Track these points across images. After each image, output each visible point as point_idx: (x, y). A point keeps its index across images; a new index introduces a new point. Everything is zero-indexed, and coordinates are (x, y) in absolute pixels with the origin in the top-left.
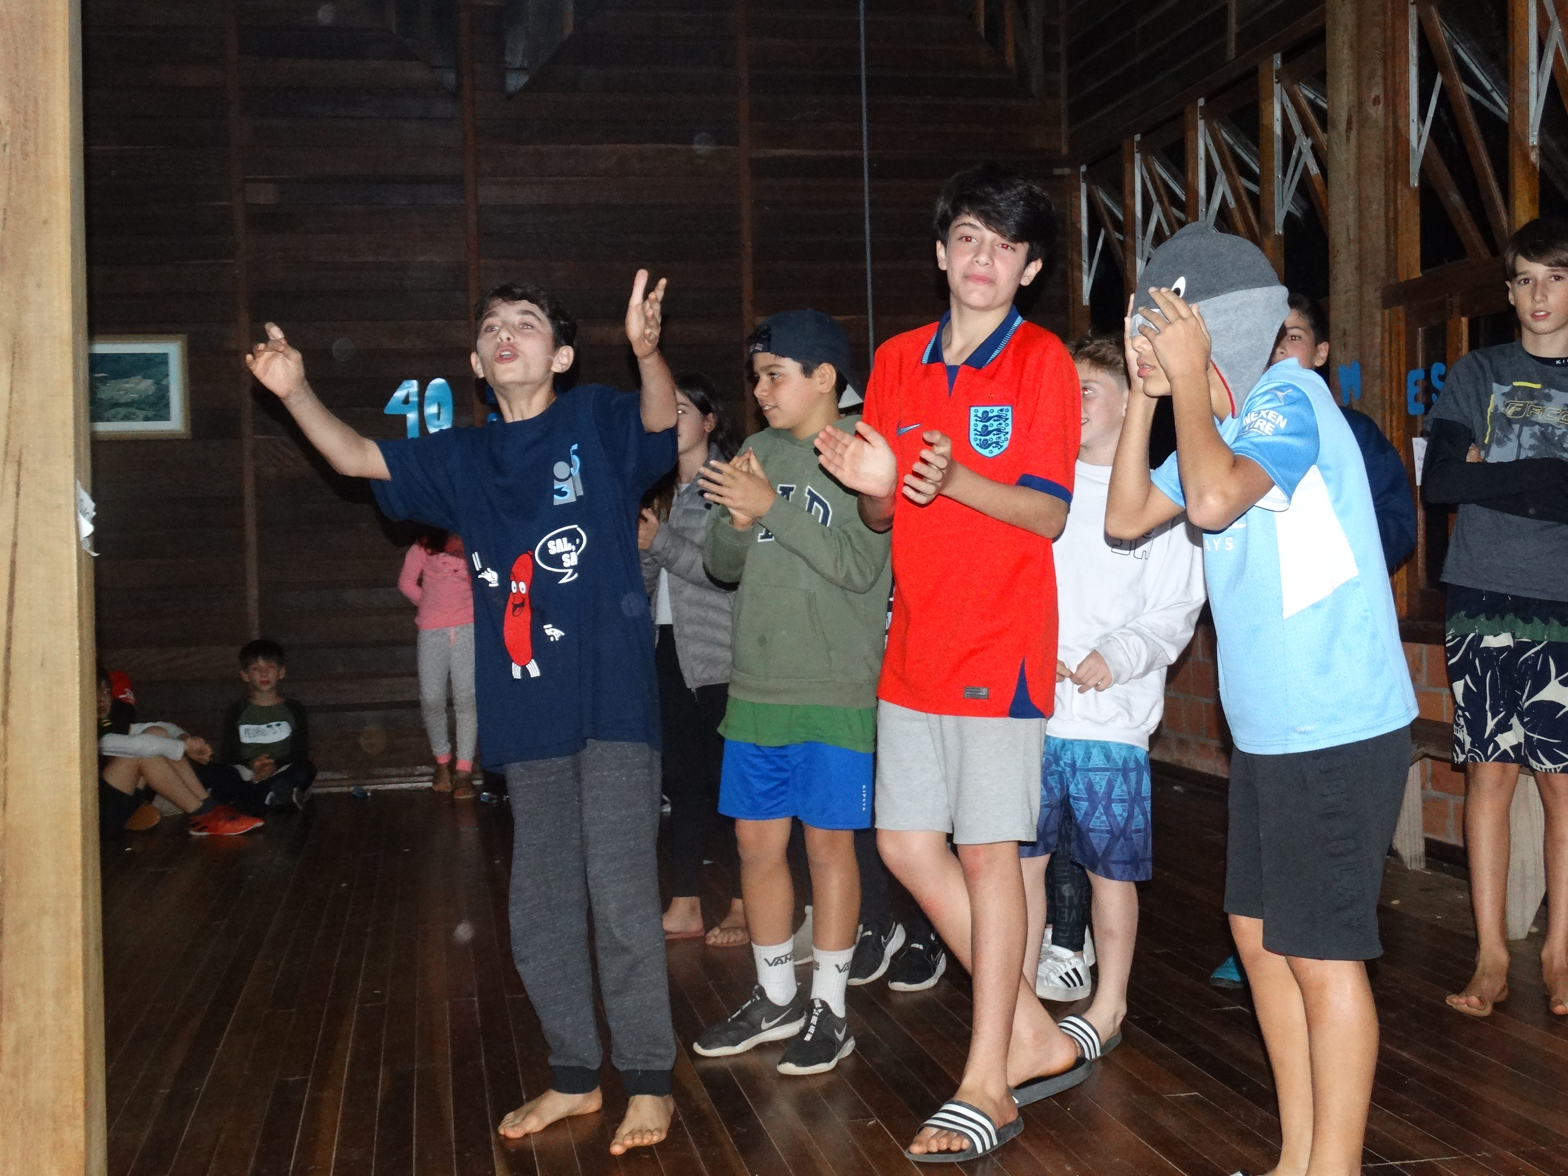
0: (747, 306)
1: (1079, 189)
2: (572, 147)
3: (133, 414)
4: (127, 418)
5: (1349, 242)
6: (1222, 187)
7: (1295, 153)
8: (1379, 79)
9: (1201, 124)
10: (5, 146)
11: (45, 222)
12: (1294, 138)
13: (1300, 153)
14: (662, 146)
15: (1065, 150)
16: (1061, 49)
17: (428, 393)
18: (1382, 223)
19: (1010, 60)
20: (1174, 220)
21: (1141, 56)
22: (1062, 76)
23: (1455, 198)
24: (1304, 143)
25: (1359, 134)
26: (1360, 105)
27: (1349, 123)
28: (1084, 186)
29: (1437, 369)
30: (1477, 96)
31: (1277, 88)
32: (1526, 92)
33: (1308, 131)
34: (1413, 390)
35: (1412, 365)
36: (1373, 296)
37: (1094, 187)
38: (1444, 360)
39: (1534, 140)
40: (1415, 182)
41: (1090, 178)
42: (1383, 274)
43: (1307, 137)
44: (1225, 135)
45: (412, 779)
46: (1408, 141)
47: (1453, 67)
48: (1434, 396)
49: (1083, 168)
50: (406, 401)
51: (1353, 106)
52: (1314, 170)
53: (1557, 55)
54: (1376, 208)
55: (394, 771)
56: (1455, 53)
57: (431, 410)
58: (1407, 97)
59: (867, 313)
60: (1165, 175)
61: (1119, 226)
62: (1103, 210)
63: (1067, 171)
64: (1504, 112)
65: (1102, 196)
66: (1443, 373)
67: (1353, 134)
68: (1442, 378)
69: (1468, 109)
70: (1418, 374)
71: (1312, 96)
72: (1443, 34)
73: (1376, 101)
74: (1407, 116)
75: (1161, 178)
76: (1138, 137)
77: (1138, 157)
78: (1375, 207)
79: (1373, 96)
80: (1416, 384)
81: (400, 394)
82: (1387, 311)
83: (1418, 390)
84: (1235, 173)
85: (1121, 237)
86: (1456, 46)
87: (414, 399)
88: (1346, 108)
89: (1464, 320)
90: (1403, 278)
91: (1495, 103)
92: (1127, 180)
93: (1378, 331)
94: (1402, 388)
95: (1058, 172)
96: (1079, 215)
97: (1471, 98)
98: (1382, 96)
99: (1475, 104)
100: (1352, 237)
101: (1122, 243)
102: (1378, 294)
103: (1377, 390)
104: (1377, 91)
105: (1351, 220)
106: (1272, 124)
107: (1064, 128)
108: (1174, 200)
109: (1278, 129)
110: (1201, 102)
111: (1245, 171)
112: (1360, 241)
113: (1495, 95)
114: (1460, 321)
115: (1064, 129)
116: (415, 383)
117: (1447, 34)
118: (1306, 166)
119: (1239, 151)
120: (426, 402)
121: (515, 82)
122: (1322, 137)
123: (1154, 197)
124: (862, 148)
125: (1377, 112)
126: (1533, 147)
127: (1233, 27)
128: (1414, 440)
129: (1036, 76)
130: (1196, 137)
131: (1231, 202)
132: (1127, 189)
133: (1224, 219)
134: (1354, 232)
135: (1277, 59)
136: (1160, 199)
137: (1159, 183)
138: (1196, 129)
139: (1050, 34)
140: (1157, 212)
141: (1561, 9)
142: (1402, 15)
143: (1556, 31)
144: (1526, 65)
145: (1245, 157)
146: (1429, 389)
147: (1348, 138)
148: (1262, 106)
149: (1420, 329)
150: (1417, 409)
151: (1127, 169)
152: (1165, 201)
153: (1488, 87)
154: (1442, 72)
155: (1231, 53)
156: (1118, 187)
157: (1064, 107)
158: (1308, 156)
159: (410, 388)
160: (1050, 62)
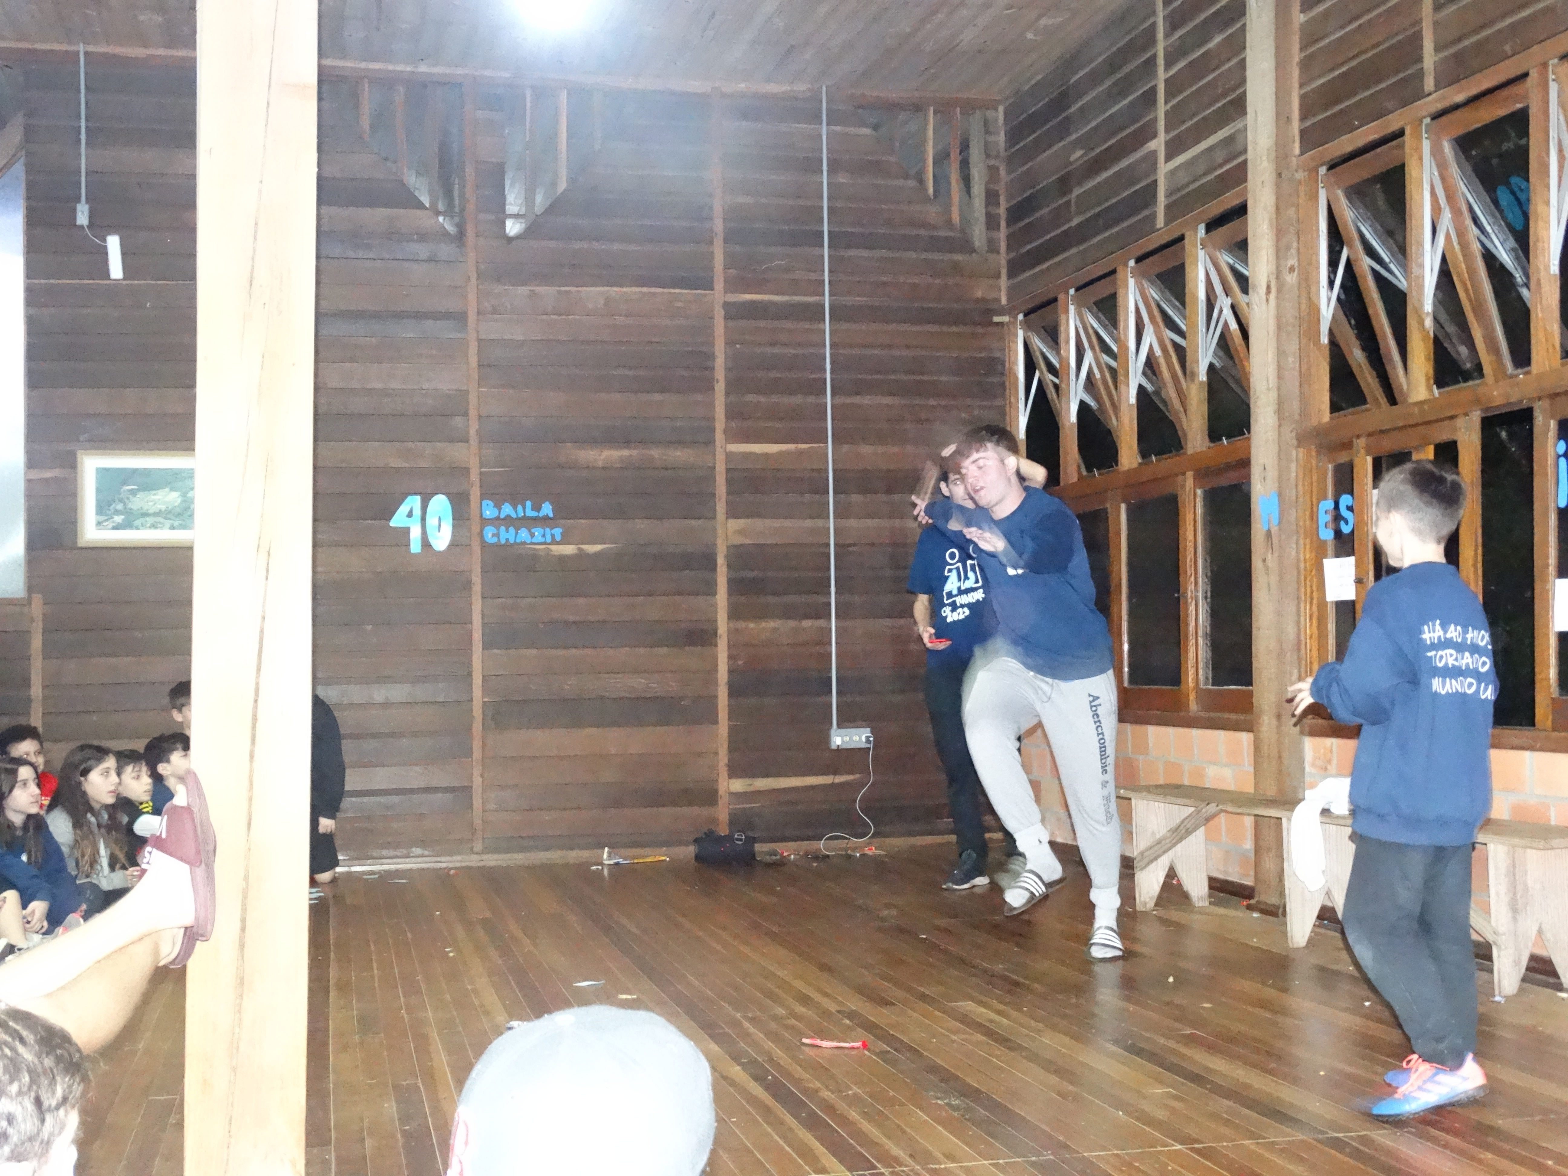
0: (719, 434)
1: (1016, 336)
2: (563, 289)
3: (160, 523)
4: (154, 526)
5: (1269, 389)
6: (1149, 337)
7: (1216, 310)
8: (1293, 251)
9: (1131, 282)
12: (1216, 297)
13: (1221, 311)
14: (645, 290)
15: (1004, 301)
16: (1002, 211)
17: (430, 508)
18: (1297, 373)
19: (956, 217)
20: (1104, 366)
21: (1075, 221)
22: (1002, 234)
23: (1358, 353)
24: (1224, 303)
25: (1277, 298)
26: (1278, 272)
27: (1269, 287)
28: (1020, 333)
29: (1345, 500)
30: (1378, 267)
31: (1201, 254)
32: (1421, 266)
33: (1227, 292)
34: (1324, 518)
35: (1323, 495)
36: (1290, 437)
37: (1030, 334)
38: (1351, 493)
39: (1428, 306)
40: (1325, 340)
41: (1028, 325)
42: (1297, 417)
43: (1227, 296)
44: (1152, 292)
45: (407, 860)
46: (1318, 305)
47: (1358, 244)
48: (1342, 523)
49: (1021, 317)
50: (410, 515)
51: (1272, 273)
52: (1234, 326)
53: (1448, 236)
54: (1292, 361)
55: (392, 853)
57: (431, 521)
58: (1318, 268)
59: (827, 442)
60: (1096, 325)
61: (1054, 370)
62: (1038, 354)
63: (1005, 319)
64: (1401, 281)
65: (1038, 343)
66: (1350, 504)
67: (1273, 296)
68: (1350, 508)
69: (1369, 278)
70: (1329, 504)
71: (1231, 262)
72: (1348, 214)
73: (1292, 269)
74: (1318, 282)
75: (1093, 328)
76: (1072, 291)
77: (1072, 308)
78: (1290, 359)
79: (1289, 265)
80: (1326, 512)
81: (403, 509)
82: (1301, 450)
83: (1329, 518)
84: (1161, 325)
85: (1056, 381)
86: (1359, 224)
87: (417, 512)
88: (1265, 275)
89: (1369, 459)
90: (1314, 422)
92: (1062, 328)
93: (1293, 466)
94: (1313, 516)
95: (996, 319)
96: (1016, 361)
97: (1373, 270)
98: (1296, 265)
99: (1376, 275)
100: (1271, 386)
101: (1056, 385)
102: (1294, 434)
103: (1293, 518)
104: (1292, 261)
105: (1271, 371)
106: (1195, 285)
108: (1105, 348)
109: (1201, 289)
110: (1132, 263)
111: (1170, 324)
112: (1279, 389)
113: (1392, 266)
114: (1366, 461)
115: (1004, 282)
116: (418, 498)
117: (1351, 215)
118: (1226, 324)
119: (1167, 308)
120: (428, 516)
121: (513, 228)
122: (1241, 298)
123: (1086, 344)
124: (824, 295)
125: (1291, 279)
126: (1428, 313)
127: (1162, 199)
128: (1325, 561)
129: (979, 234)
130: (1127, 293)
131: (1158, 352)
132: (1062, 337)
133: (1150, 365)
134: (1273, 381)
135: (1202, 230)
136: (1092, 347)
137: (1091, 331)
138: (1127, 286)
139: (991, 197)
140: (1089, 358)
141: (1451, 198)
142: (1315, 197)
143: (1447, 216)
144: (1421, 245)
145: (1170, 312)
146: (1338, 517)
147: (1267, 300)
148: (1188, 269)
149: (1330, 466)
150: (1327, 535)
151: (1063, 317)
152: (1097, 348)
153: (1387, 260)
154: (1348, 246)
155: (1160, 221)
156: (1053, 335)
157: (1004, 262)
158: (1228, 314)
159: (414, 502)
160: (992, 222)
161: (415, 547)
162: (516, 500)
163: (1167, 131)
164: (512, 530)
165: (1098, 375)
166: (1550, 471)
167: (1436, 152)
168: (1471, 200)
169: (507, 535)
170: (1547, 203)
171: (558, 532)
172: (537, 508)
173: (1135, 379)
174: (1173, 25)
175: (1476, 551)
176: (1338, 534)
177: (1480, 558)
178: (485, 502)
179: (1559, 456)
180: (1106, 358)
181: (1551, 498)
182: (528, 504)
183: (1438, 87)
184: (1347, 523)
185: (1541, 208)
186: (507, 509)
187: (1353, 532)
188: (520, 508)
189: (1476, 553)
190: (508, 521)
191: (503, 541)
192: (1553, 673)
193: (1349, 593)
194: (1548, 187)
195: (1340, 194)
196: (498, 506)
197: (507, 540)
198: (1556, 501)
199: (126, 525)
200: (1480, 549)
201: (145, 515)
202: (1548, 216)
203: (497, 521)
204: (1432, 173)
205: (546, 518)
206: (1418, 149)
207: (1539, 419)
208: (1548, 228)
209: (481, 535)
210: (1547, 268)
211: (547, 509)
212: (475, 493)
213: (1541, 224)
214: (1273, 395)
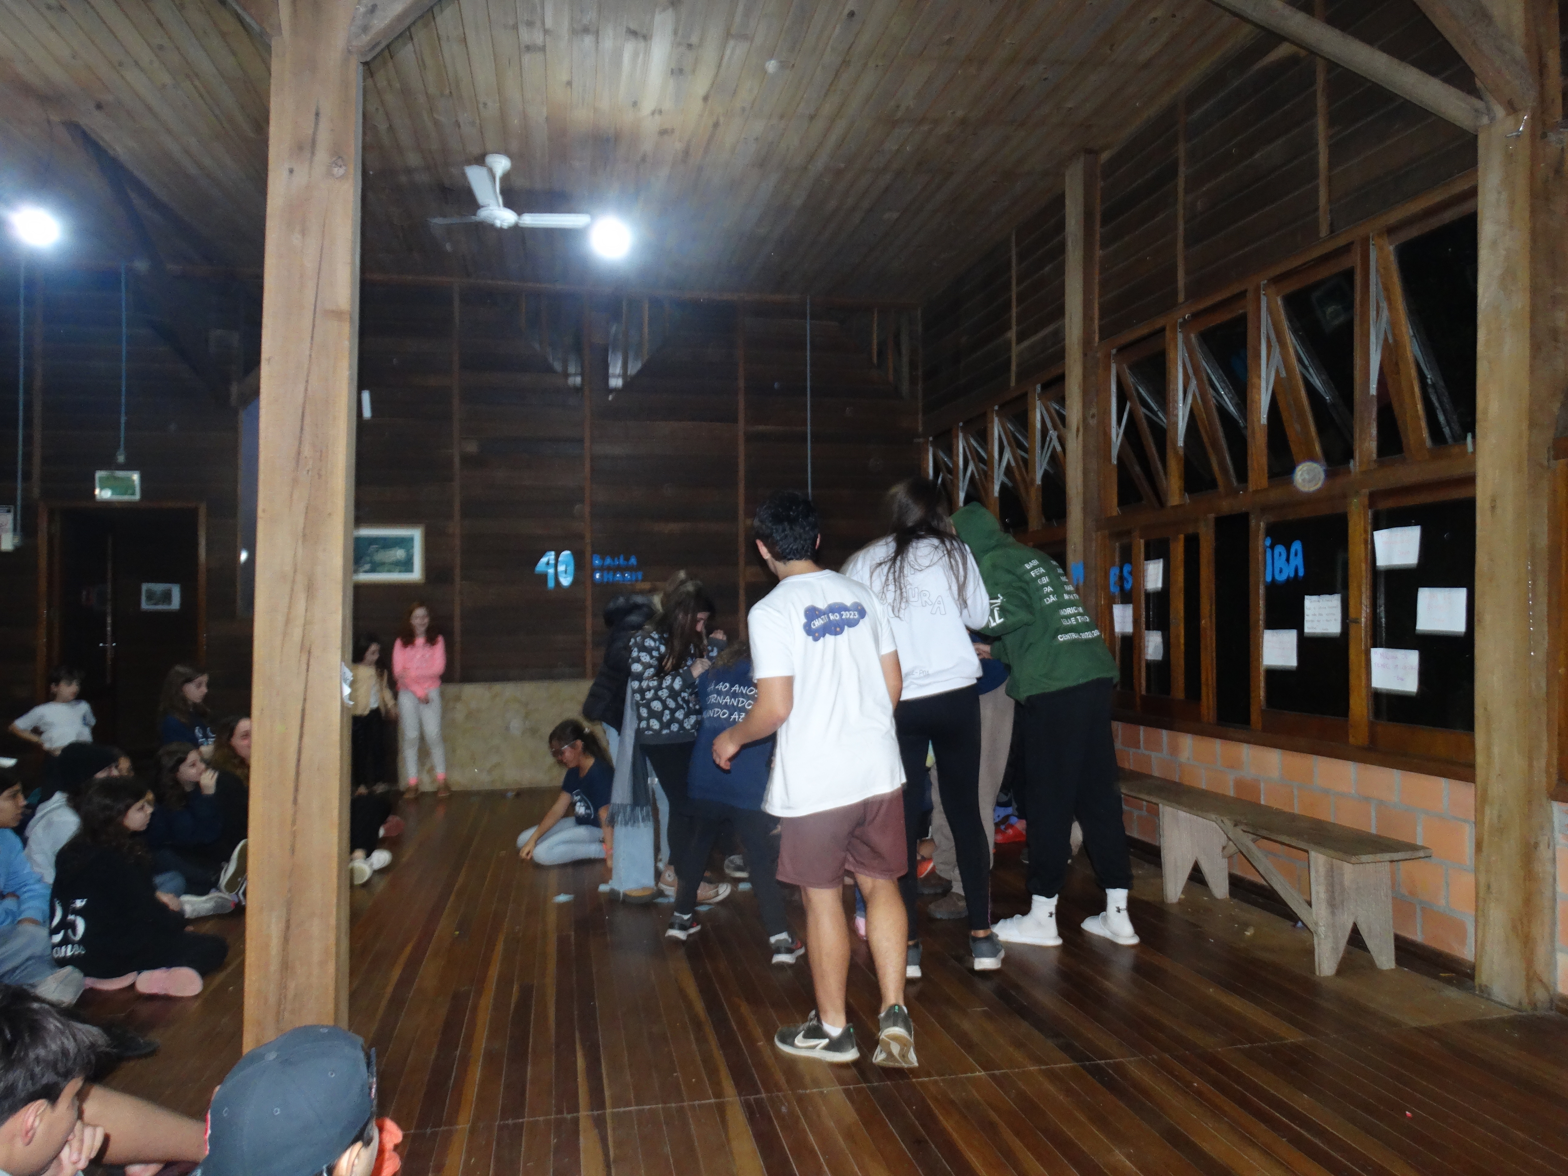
0: (741, 512)
1: (928, 451)
2: (647, 423)
3: (393, 569)
4: (389, 571)
5: (1077, 494)
6: (1007, 455)
7: (1048, 439)
8: (1094, 405)
9: (996, 420)
10: (308, 471)
11: (330, 514)
12: (1048, 431)
13: (1051, 439)
14: (695, 424)
15: (920, 429)
16: (919, 373)
17: (560, 559)
18: (1096, 483)
19: (891, 377)
20: (980, 469)
21: (964, 381)
22: (920, 387)
23: (1137, 469)
24: (1053, 433)
25: (1083, 434)
26: (1085, 419)
27: (1078, 428)
28: (931, 449)
29: (1127, 569)
30: (1149, 414)
31: (1038, 403)
32: (1177, 416)
33: (1055, 428)
34: (1113, 578)
35: (1113, 564)
36: (1092, 525)
37: (937, 449)
38: (1131, 563)
39: (1181, 442)
40: (1115, 461)
41: (935, 444)
42: (1098, 512)
43: (1055, 430)
44: (1009, 425)
46: (1110, 438)
47: (1137, 399)
48: (1125, 583)
49: (931, 439)
50: (548, 563)
51: (1080, 416)
52: (1059, 449)
53: (1194, 396)
54: (1093, 475)
56: (1137, 390)
57: (561, 568)
58: (1110, 415)
60: (975, 444)
61: (950, 471)
62: (941, 462)
63: (921, 440)
64: (1163, 422)
65: (941, 454)
66: (1130, 571)
67: (1081, 430)
68: (1129, 573)
69: (1144, 421)
70: (1116, 570)
71: (1057, 408)
72: (1130, 379)
73: (1093, 416)
74: (1111, 424)
75: (974, 446)
76: (961, 424)
77: (961, 435)
78: (1092, 473)
79: (1091, 413)
80: (1114, 575)
81: (544, 560)
82: (1099, 533)
83: (1117, 579)
84: (1014, 446)
85: (952, 478)
86: (1138, 386)
87: (552, 562)
88: (1076, 416)
89: (1142, 541)
90: (1108, 515)
91: (1160, 418)
92: (955, 446)
93: (1094, 544)
94: (1106, 578)
95: (917, 440)
96: (928, 465)
97: (1146, 415)
98: (1096, 413)
99: (1148, 418)
100: (1079, 492)
101: (952, 480)
102: (1094, 523)
103: (1093, 577)
104: (1093, 411)
105: (1079, 482)
106: (1035, 422)
107: (920, 416)
108: (981, 459)
109: (1038, 425)
110: (996, 408)
111: (1020, 446)
112: (1085, 494)
113: (1159, 413)
114: (1140, 542)
116: (553, 553)
117: (1132, 380)
118: (1054, 448)
119: (1017, 435)
120: (559, 564)
122: (1063, 432)
123: (970, 457)
124: (807, 426)
125: (1093, 422)
126: (1180, 446)
127: (1014, 368)
128: (1114, 606)
129: (905, 387)
130: (993, 427)
131: (1013, 464)
132: (955, 452)
133: (1009, 471)
134: (1080, 488)
135: (1039, 388)
136: (973, 459)
137: (972, 449)
138: (992, 422)
139: (913, 365)
140: (971, 467)
141: (1197, 370)
142: (1108, 369)
143: (1193, 383)
144: (1176, 402)
145: (1020, 437)
146: (1121, 578)
147: (1077, 436)
148: (1029, 413)
149: (1117, 544)
150: (1114, 589)
151: (955, 440)
152: (976, 460)
153: (1156, 409)
154: (1131, 401)
155: (1013, 383)
156: (950, 451)
157: (920, 405)
158: (1056, 443)
159: (550, 556)
160: (913, 381)
161: (551, 584)
162: (614, 555)
163: (1017, 325)
164: (611, 573)
165: (977, 476)
166: (1260, 557)
167: (1187, 342)
168: (1209, 371)
169: (608, 577)
170: (1259, 377)
171: (640, 575)
172: (627, 559)
173: (998, 479)
174: (1021, 257)
175: (1211, 606)
176: (1122, 588)
177: (1214, 611)
178: (595, 556)
179: (1267, 547)
180: (981, 465)
181: (1261, 575)
182: (622, 557)
183: (1187, 298)
184: (1128, 582)
185: (1255, 380)
186: (608, 561)
187: (1132, 588)
188: (616, 559)
189: (1211, 610)
190: (609, 569)
191: (605, 580)
192: (1262, 693)
193: (1129, 629)
194: (1260, 365)
195: (1125, 366)
196: (603, 559)
197: (608, 579)
198: (1265, 577)
199: (373, 570)
200: (1214, 607)
201: (383, 564)
202: (1260, 385)
203: (601, 569)
204: (1183, 355)
205: (633, 565)
206: (1175, 339)
207: (1253, 523)
208: (1259, 394)
209: (592, 576)
210: (1259, 420)
211: (633, 561)
212: (589, 549)
213: (1254, 391)
214: (1081, 498)
